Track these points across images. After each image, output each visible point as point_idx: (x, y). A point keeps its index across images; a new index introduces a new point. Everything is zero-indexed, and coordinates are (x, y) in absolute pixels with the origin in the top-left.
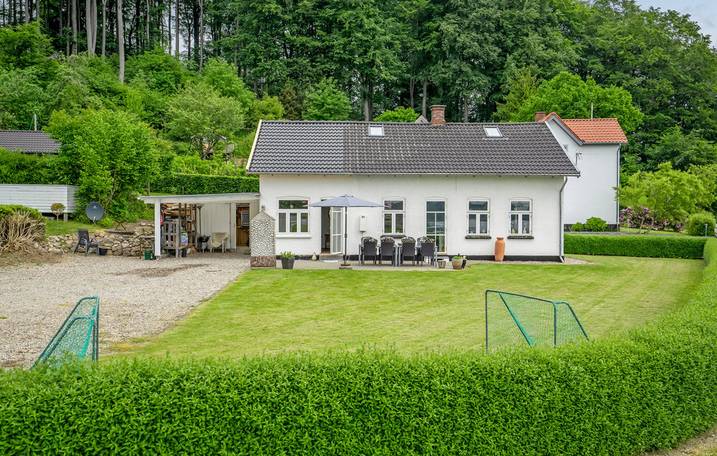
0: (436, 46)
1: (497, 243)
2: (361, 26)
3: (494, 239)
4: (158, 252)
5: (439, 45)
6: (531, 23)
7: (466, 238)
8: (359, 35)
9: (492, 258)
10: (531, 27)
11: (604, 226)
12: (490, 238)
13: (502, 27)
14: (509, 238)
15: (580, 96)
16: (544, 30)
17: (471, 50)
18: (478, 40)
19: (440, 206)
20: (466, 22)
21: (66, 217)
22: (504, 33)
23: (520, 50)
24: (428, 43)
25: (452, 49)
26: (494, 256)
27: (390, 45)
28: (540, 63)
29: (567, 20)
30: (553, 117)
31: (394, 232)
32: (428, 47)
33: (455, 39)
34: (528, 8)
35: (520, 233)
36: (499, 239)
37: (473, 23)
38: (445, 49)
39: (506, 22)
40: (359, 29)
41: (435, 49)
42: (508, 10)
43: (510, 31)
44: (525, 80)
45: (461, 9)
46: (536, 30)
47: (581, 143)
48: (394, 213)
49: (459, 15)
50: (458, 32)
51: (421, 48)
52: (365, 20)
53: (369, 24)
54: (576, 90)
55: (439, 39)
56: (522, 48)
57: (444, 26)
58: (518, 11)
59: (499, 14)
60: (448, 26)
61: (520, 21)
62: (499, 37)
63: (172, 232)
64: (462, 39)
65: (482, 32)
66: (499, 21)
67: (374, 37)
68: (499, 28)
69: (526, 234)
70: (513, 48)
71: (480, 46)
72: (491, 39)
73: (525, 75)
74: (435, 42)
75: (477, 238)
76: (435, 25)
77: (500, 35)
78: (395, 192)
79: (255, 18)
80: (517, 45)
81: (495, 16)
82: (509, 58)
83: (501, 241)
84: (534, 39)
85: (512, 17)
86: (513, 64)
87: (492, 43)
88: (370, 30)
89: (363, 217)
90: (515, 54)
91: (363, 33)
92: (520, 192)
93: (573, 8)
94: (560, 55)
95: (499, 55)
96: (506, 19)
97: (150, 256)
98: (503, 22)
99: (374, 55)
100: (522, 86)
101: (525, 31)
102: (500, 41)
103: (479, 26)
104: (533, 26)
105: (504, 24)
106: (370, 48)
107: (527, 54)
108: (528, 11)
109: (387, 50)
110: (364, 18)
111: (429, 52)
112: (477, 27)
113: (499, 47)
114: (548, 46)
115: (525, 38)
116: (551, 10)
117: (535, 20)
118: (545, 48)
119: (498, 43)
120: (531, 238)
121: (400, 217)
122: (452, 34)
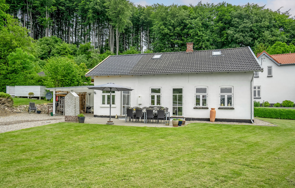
0: (226, 39)
1: (211, 112)
2: (197, 34)
3: (210, 109)
4: (54, 113)
5: (227, 39)
6: (266, 27)
7: (194, 108)
8: (196, 37)
9: (208, 120)
10: (265, 29)
11: (292, 104)
12: (208, 108)
13: (253, 30)
14: (219, 108)
15: (285, 51)
16: (271, 30)
17: (240, 40)
18: (243, 35)
19: (180, 91)
20: (238, 30)
21: (40, 98)
22: (254, 32)
23: (261, 38)
24: (223, 39)
25: (232, 40)
26: (209, 119)
27: (208, 41)
28: (269, 42)
29: (282, 25)
30: (264, 53)
31: (156, 105)
32: (223, 40)
33: (233, 36)
34: (264, 22)
35: (226, 106)
36: (212, 109)
37: (240, 29)
38: (229, 40)
39: (255, 28)
40: (196, 36)
41: (225, 40)
42: (255, 24)
43: (256, 31)
44: (262, 48)
45: (236, 25)
46: (268, 30)
47: (279, 65)
48: (156, 95)
49: (235, 27)
50: (234, 33)
51: (220, 41)
52: (199, 32)
53: (200, 33)
54: (284, 49)
55: (227, 37)
56: (262, 37)
57: (229, 32)
58: (260, 23)
59: (251, 25)
60: (230, 32)
61: (261, 27)
62: (251, 34)
63: (62, 104)
64: (236, 35)
65: (244, 33)
66: (251, 28)
67: (202, 38)
68: (251, 30)
69: (229, 106)
70: (258, 38)
71: (244, 38)
72: (248, 35)
73: (262, 46)
74: (225, 38)
75: (200, 108)
76: (226, 32)
77: (252, 33)
78: (156, 83)
79: (161, 36)
80: (259, 36)
81: (249, 26)
82: (256, 41)
83: (213, 110)
84: (267, 33)
85: (257, 26)
86: (257, 43)
87: (249, 36)
88: (200, 35)
89: (139, 97)
90: (259, 39)
91: (198, 37)
92: (226, 82)
93: (285, 20)
94: (278, 38)
95: (252, 41)
96: (254, 27)
97: (52, 115)
98: (253, 28)
99: (202, 44)
100: (260, 51)
101: (263, 30)
102: (252, 35)
103: (243, 30)
104: (267, 28)
105: (254, 29)
106: (200, 42)
107: (264, 39)
108: (264, 23)
109: (207, 42)
110: (198, 31)
111: (223, 42)
112: (242, 31)
113: (252, 38)
114: (273, 35)
115: (263, 33)
116: (274, 22)
117: (267, 26)
118: (272, 36)
119: (251, 36)
120: (233, 109)
121: (159, 97)
122: (232, 34)
